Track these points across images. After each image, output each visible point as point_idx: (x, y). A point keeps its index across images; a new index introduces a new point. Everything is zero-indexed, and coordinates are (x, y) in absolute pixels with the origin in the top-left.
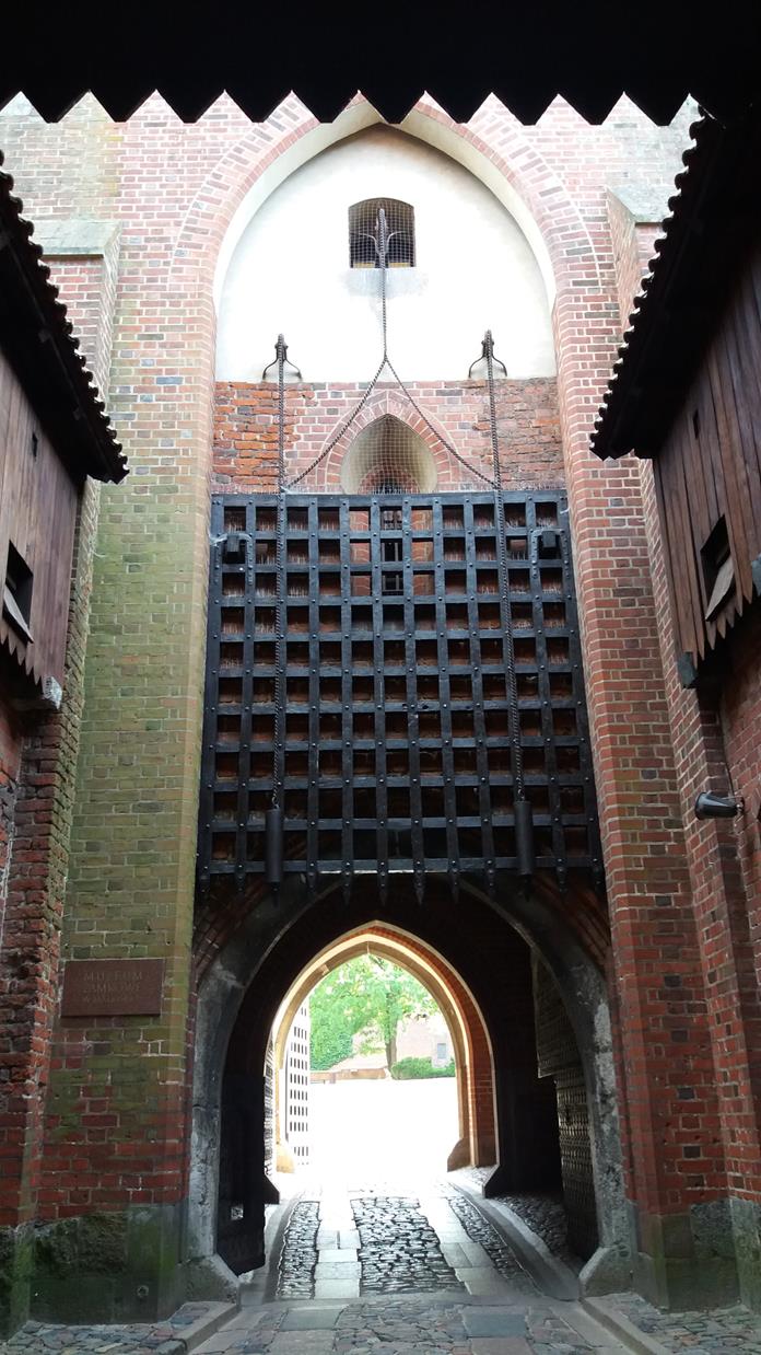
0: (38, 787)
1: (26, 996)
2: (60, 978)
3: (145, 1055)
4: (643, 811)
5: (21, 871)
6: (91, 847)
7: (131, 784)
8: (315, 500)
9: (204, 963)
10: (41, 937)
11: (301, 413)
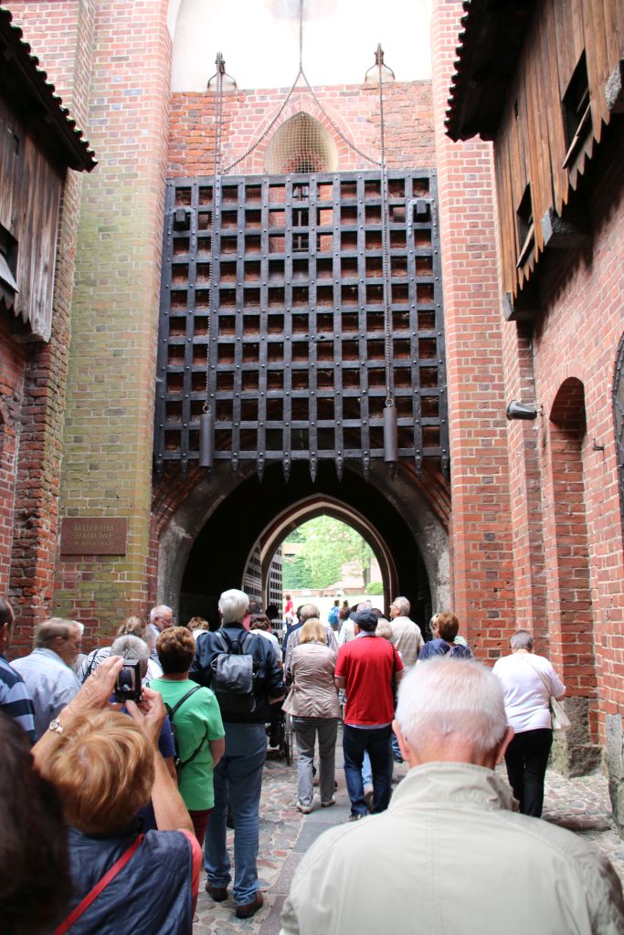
0: (36, 398)
1: (32, 540)
2: (59, 529)
3: (116, 581)
4: (477, 415)
5: (26, 456)
6: (78, 440)
7: (104, 395)
8: (243, 180)
9: (163, 521)
10: (40, 501)
11: (236, 113)
